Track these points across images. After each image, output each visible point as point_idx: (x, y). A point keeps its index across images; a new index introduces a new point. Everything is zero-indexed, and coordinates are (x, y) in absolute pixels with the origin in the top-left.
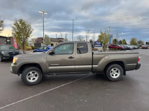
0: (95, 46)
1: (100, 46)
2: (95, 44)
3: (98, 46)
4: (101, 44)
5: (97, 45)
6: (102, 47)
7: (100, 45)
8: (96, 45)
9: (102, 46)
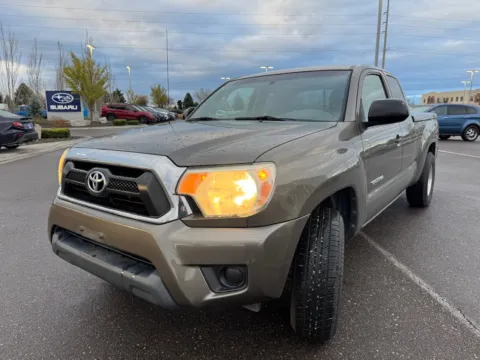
0: (50, 110)
1: (70, 110)
2: (50, 102)
3: (66, 111)
4: (76, 103)
5: (60, 107)
6: (81, 114)
7: (72, 107)
8: (53, 107)
9: (79, 110)
